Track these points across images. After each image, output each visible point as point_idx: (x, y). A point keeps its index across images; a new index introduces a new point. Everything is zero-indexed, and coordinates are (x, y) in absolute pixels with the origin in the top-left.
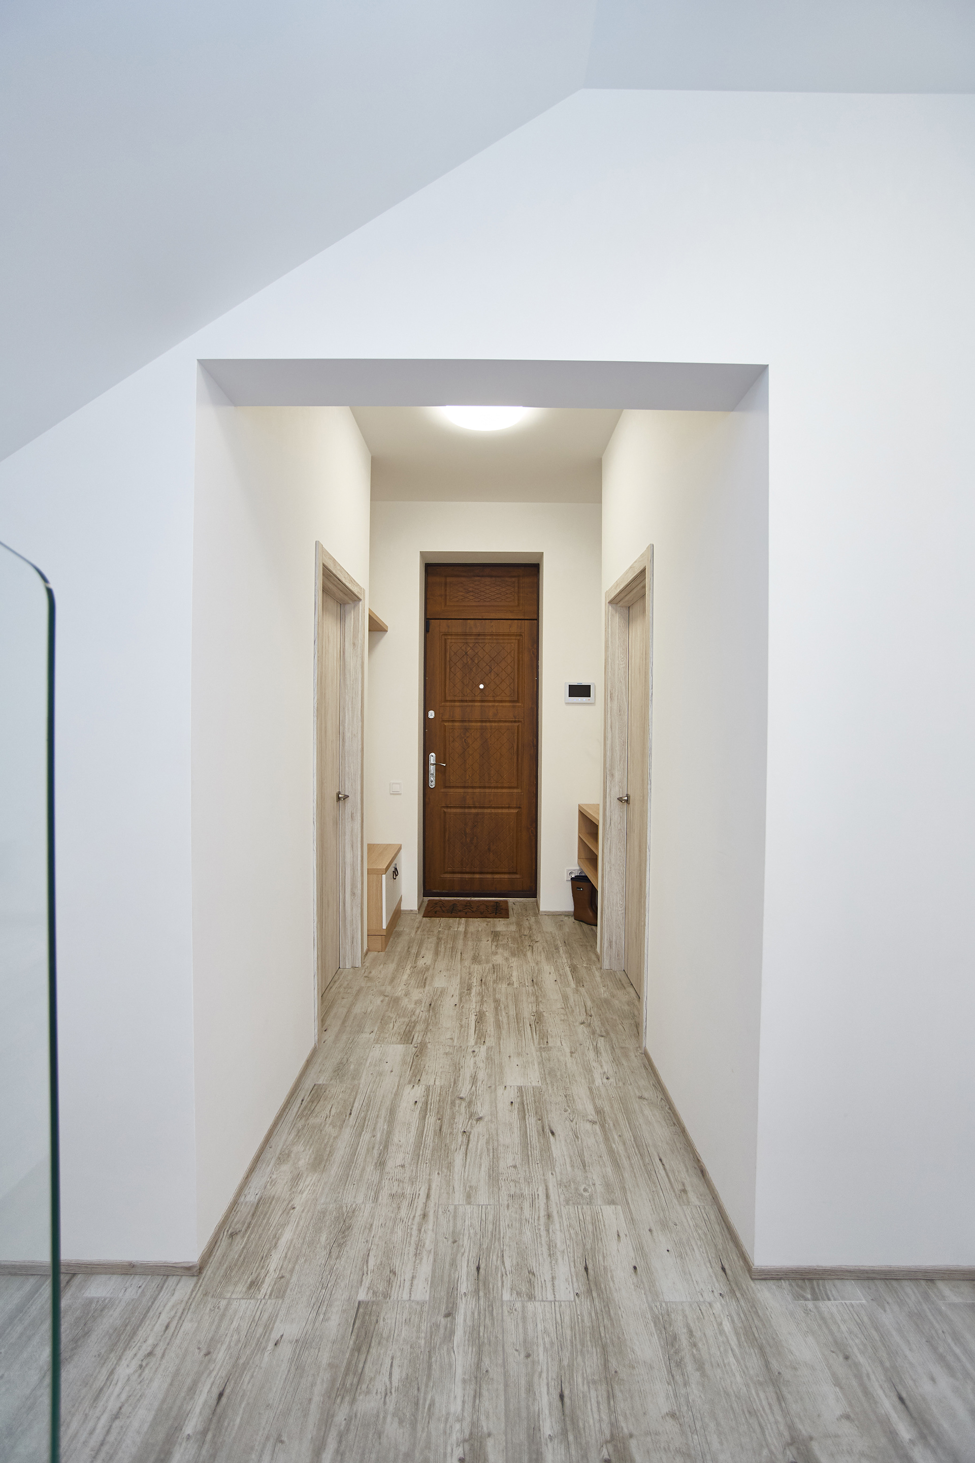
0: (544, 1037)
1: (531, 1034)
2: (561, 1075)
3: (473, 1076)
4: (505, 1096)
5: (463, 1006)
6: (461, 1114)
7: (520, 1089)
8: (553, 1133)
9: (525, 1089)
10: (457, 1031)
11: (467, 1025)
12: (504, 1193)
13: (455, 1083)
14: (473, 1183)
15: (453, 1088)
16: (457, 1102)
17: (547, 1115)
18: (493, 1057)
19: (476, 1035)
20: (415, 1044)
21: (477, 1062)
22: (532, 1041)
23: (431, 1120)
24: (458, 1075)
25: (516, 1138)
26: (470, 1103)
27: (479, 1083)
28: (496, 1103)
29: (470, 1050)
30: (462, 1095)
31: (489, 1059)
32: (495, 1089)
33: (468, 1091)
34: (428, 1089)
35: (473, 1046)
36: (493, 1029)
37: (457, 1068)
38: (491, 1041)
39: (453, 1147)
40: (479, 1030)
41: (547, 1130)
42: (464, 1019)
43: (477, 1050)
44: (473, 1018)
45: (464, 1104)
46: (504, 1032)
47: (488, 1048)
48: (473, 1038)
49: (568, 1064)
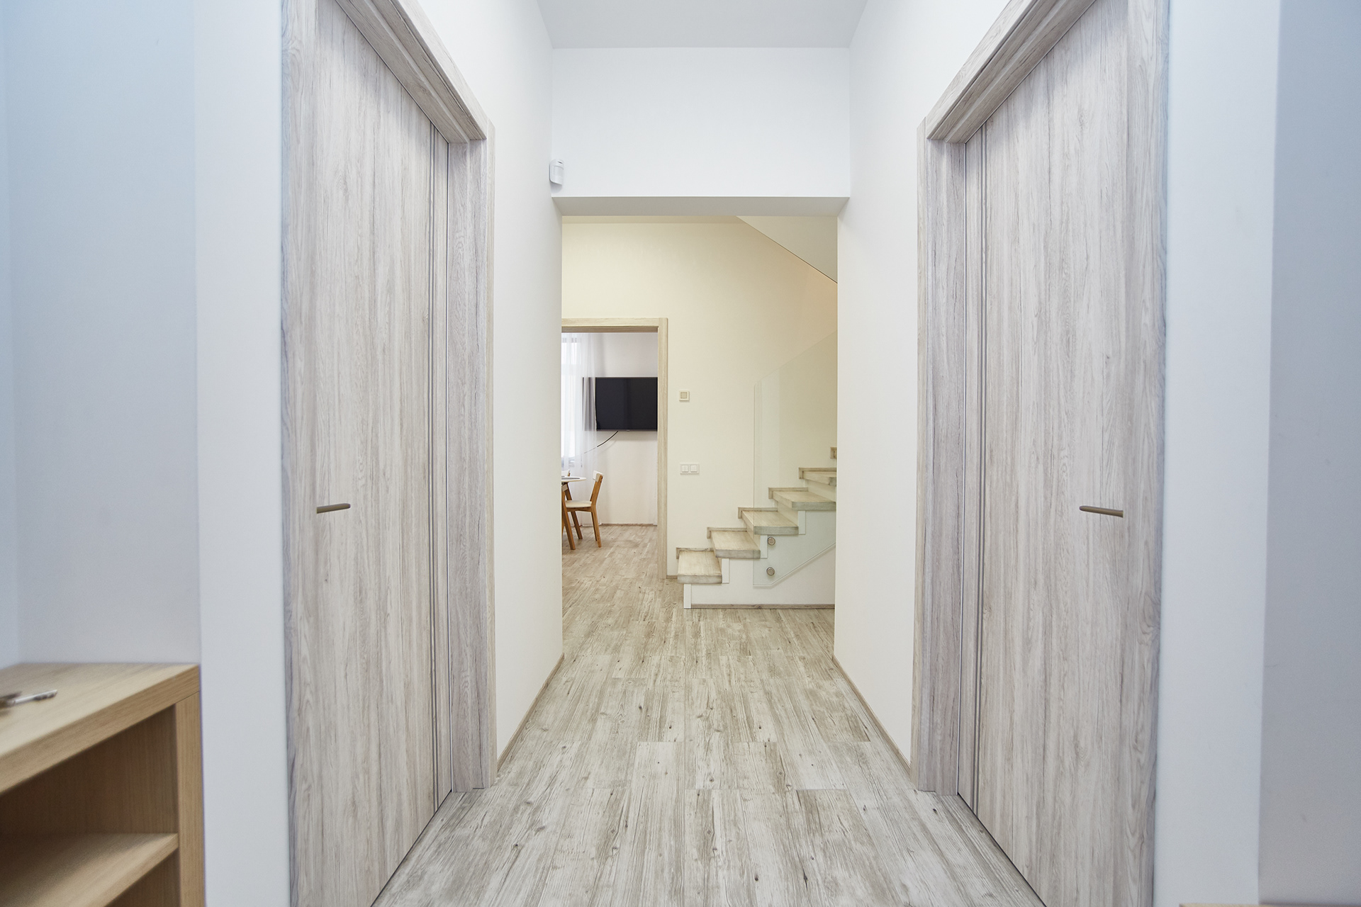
0: (613, 805)
1: (630, 808)
2: (612, 751)
3: (709, 751)
4: (677, 733)
5: (742, 875)
6: (717, 720)
7: (660, 739)
8: (640, 708)
9: (655, 739)
10: (740, 814)
11: (727, 827)
12: (682, 681)
13: (727, 744)
14: (702, 686)
15: (728, 740)
16: (721, 728)
17: (640, 719)
18: (687, 773)
19: (711, 806)
20: (792, 790)
21: (706, 766)
22: (632, 797)
23: (741, 716)
24: (726, 753)
25: (670, 706)
26: (710, 727)
27: (702, 744)
28: (685, 727)
29: (716, 782)
30: (719, 733)
31: (692, 771)
32: (685, 739)
33: (713, 737)
34: (754, 739)
35: (713, 788)
36: (687, 817)
37: (729, 760)
38: (690, 796)
39: (719, 701)
40: (707, 817)
41: (644, 710)
42: (734, 840)
43: (708, 782)
44: (719, 843)
45: (715, 726)
46: (670, 812)
47: (693, 784)
48: (715, 801)
49: (599, 763)
